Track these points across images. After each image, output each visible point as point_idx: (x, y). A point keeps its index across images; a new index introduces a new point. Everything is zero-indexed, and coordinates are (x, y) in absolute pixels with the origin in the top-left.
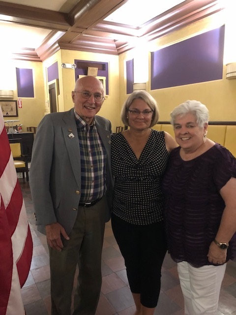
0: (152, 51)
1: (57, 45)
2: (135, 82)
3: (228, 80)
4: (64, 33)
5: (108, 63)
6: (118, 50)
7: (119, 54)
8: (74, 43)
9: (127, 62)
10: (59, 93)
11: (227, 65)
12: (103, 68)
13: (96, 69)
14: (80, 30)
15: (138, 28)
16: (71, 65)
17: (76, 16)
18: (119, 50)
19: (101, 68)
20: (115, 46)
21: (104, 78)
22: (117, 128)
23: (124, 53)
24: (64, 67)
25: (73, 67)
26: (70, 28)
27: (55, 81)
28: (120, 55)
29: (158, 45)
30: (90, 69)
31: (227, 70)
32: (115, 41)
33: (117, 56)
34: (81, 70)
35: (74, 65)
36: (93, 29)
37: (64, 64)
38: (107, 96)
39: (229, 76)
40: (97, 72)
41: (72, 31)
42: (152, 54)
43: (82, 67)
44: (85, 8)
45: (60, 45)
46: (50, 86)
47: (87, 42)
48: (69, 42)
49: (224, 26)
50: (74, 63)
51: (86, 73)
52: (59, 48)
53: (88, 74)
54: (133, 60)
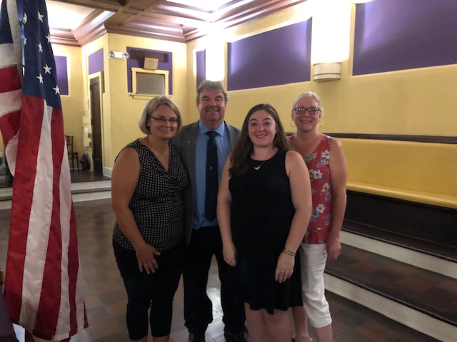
0: (229, 42)
1: (103, 27)
3: (316, 82)
4: (113, 13)
5: (171, 53)
6: (185, 36)
7: (187, 42)
8: (126, 25)
9: (197, 53)
10: (104, 91)
11: (315, 65)
12: (165, 59)
13: (156, 61)
14: (135, 11)
15: (211, 12)
16: (121, 54)
18: (187, 37)
19: (163, 60)
20: (182, 31)
21: (166, 73)
23: (193, 41)
24: (111, 56)
25: (125, 57)
26: (121, 9)
27: (98, 74)
28: (189, 43)
29: (236, 35)
30: (147, 60)
31: (315, 71)
32: (181, 25)
33: (185, 45)
34: (136, 62)
35: (126, 55)
37: (112, 53)
38: (170, 96)
39: (316, 78)
40: (157, 64)
41: (124, 12)
42: (229, 45)
43: (137, 57)
45: (106, 28)
46: (92, 80)
47: (144, 25)
48: (120, 25)
49: (311, 19)
50: (125, 51)
51: (142, 66)
52: (106, 31)
53: (145, 67)
54: (205, 51)
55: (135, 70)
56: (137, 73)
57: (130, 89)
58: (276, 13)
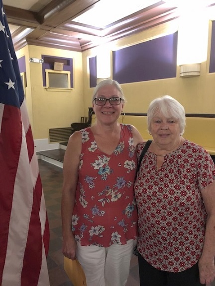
0: (114, 50)
1: (25, 40)
2: (98, 77)
3: (181, 79)
4: (33, 30)
5: (72, 59)
6: (81, 47)
7: (82, 51)
8: (41, 39)
9: (90, 59)
10: (26, 86)
11: (180, 66)
12: (68, 63)
13: (62, 64)
14: (49, 29)
15: (101, 29)
16: (38, 60)
17: (46, 16)
18: (83, 48)
19: (66, 64)
20: (79, 44)
21: (69, 73)
22: (81, 118)
23: (87, 51)
24: (31, 61)
26: (39, 26)
27: (22, 74)
28: (84, 52)
29: (119, 45)
30: (56, 64)
31: (180, 71)
32: (79, 39)
33: (80, 54)
34: (48, 65)
35: (41, 60)
36: (61, 28)
37: (31, 59)
38: (72, 89)
39: (182, 75)
40: (62, 66)
41: (41, 29)
42: (114, 53)
43: (49, 62)
44: (55, 9)
45: (27, 41)
47: (53, 39)
48: (37, 39)
49: (177, 32)
50: (41, 58)
51: (52, 68)
52: (27, 43)
53: (54, 69)
54: (96, 57)
55: (47, 71)
56: (49, 73)
57: (45, 85)
58: (150, 29)
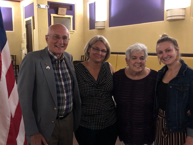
2: (96, 21)
3: (168, 22)
5: (74, 5)
9: (89, 4)
10: (34, 28)
11: (167, 11)
13: (65, 9)
16: (44, 6)
19: (69, 8)
21: (71, 17)
22: (82, 56)
24: (39, 7)
25: (46, 7)
27: (31, 18)
30: (60, 9)
31: (167, 15)
34: (53, 10)
35: (47, 6)
37: (39, 5)
38: (74, 31)
39: (169, 18)
40: (65, 11)
43: (54, 7)
46: (27, 22)
50: (47, 5)
51: (57, 13)
54: (95, 3)
55: (53, 15)
56: (54, 17)
